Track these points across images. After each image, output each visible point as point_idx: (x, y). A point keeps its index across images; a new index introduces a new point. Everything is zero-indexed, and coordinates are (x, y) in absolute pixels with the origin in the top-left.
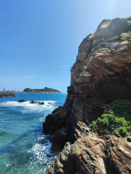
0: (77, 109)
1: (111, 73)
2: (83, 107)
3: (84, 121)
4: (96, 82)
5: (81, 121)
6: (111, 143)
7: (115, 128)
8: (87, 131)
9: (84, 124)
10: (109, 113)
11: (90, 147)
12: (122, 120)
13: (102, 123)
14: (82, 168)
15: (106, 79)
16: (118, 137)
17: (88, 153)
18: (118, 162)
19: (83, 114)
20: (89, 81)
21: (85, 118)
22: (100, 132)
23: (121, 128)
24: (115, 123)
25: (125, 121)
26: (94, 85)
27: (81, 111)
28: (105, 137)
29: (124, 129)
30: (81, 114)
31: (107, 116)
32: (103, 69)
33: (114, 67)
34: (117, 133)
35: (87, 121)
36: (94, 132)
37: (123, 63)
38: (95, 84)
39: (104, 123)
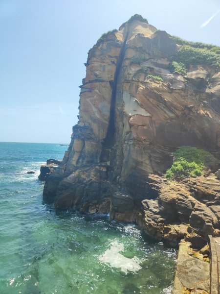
0: (141, 160)
1: (172, 115)
2: (147, 157)
3: (155, 173)
4: (157, 125)
5: (152, 174)
6: (193, 183)
7: (190, 171)
8: (165, 181)
9: (157, 176)
10: (180, 160)
11: (179, 190)
12: (194, 164)
13: (178, 170)
14: (182, 205)
15: (167, 122)
16: (195, 177)
17: (181, 195)
18: (206, 190)
19: (152, 166)
20: (148, 123)
21: (155, 170)
22: (177, 179)
23: (195, 170)
24: (189, 168)
25: (196, 165)
26: (155, 129)
27: (147, 162)
28: (184, 182)
29: (199, 171)
30: (148, 166)
31: (180, 163)
32: (162, 108)
33: (175, 108)
34: (193, 175)
35: (159, 172)
36: (173, 180)
37: (183, 106)
38: (156, 127)
39: (180, 170)
